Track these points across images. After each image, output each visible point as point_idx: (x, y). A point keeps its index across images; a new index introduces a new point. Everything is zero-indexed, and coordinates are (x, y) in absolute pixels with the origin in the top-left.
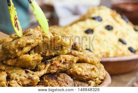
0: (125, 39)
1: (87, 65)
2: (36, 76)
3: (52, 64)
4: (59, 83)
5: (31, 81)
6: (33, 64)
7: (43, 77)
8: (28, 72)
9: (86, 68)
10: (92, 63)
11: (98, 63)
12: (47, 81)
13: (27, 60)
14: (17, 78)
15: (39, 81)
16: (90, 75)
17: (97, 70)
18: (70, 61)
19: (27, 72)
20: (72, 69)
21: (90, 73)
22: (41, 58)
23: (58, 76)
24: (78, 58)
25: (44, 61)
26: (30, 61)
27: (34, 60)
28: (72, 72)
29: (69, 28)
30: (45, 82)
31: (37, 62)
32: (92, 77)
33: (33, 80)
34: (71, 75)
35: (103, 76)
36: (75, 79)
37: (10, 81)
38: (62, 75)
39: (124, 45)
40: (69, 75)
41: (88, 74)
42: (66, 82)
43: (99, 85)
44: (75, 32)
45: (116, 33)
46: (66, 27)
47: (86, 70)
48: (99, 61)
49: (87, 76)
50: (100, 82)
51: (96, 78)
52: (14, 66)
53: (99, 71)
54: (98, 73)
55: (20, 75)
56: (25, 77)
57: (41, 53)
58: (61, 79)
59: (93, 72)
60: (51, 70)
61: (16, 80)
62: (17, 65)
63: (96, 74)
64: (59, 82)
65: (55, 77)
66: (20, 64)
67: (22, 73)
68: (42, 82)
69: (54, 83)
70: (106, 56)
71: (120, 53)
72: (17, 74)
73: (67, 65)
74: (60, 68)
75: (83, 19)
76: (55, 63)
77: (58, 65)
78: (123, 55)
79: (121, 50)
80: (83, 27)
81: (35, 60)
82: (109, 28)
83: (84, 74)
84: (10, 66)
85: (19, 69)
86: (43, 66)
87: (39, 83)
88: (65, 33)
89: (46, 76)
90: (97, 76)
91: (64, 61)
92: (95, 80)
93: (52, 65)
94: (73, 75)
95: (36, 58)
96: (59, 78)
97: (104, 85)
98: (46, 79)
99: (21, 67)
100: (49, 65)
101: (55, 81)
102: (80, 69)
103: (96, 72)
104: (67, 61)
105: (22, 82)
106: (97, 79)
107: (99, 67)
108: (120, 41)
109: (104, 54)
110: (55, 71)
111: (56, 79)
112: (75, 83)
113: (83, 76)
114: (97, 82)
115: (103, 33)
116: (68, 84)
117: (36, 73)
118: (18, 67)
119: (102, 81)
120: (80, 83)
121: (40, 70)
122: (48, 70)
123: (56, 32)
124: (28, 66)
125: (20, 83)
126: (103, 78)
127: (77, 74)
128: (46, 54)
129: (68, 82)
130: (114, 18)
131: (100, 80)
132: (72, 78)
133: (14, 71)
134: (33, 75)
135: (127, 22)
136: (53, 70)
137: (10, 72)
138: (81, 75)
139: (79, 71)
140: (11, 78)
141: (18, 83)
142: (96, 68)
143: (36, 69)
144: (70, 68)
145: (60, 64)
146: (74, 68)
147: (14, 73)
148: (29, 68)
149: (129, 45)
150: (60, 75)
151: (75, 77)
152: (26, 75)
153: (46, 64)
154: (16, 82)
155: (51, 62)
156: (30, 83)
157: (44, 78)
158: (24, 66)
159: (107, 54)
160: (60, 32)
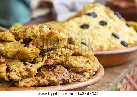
0: (118, 34)
1: (82, 57)
2: (34, 68)
3: (49, 56)
4: (55, 75)
5: (30, 72)
6: (31, 57)
7: (40, 69)
8: (27, 64)
9: (81, 61)
10: (86, 56)
11: (92, 56)
12: (44, 72)
13: (25, 52)
14: (16, 70)
15: (37, 72)
16: (85, 67)
17: (91, 63)
18: (66, 54)
19: (25, 64)
20: (67, 62)
21: (85, 65)
22: (39, 51)
23: (55, 68)
24: (73, 52)
25: (42, 54)
26: (28, 54)
27: (32, 53)
28: (67, 64)
29: (66, 23)
30: (43, 74)
31: (35, 55)
32: (86, 69)
33: (31, 72)
34: (67, 68)
35: (97, 68)
36: (71, 71)
37: (9, 73)
38: (58, 67)
39: (117, 39)
40: (65, 67)
41: (83, 66)
42: (62, 74)
43: (93, 76)
44: (72, 27)
45: (110, 28)
46: (63, 22)
47: (80, 63)
48: (93, 54)
49: (82, 68)
50: (94, 73)
51: (91, 69)
52: (13, 58)
53: (93, 63)
54: (92, 65)
55: (19, 67)
56: (24, 69)
57: (38, 46)
58: (58, 71)
59: (88, 65)
60: (48, 62)
61: (15, 71)
62: (16, 57)
63: (90, 66)
64: (56, 73)
65: (52, 69)
66: (19, 56)
67: (21, 65)
68: (40, 74)
69: (51, 74)
70: (100, 49)
71: (113, 46)
72: (16, 66)
73: (63, 57)
74: (57, 61)
75: (79, 15)
76: (52, 56)
77: (55, 57)
78: (116, 48)
79: (114, 44)
80: (79, 23)
81: (34, 53)
82: (103, 23)
83: (79, 66)
84: (10, 58)
85: (18, 62)
86: (41, 59)
87: (36, 74)
88: (61, 28)
89: (44, 68)
90: (91, 68)
91: (61, 54)
92: (89, 71)
93: (49, 58)
94: (69, 67)
95: (34, 51)
96: (56, 70)
97: (98, 76)
98: (43, 71)
99: (20, 59)
100: (46, 58)
101: (52, 72)
102: (75, 62)
103: (91, 64)
104: (63, 54)
105: (21, 73)
106: (91, 71)
107: (93, 60)
108: (114, 35)
109: (98, 47)
110: (52, 63)
111: (53, 71)
112: (71, 74)
113: (78, 68)
114: (91, 73)
115: (97, 28)
116: (63, 75)
117: (34, 65)
118: (17, 59)
119: (96, 73)
120: (75, 74)
121: (38, 63)
122: (45, 63)
123: (53, 27)
124: (26, 58)
125: (19, 74)
126: (97, 70)
127: (72, 66)
128: (43, 47)
129: (64, 74)
130: (108, 15)
131: (94, 72)
132: (67, 70)
133: (13, 63)
134: (31, 67)
135: (120, 18)
136: (50, 62)
137: (9, 64)
138: (76, 67)
139: (74, 63)
140: (10, 69)
141: (17, 74)
142: (90, 61)
143: (34, 62)
144: (66, 61)
145: (57, 57)
146: (70, 61)
147: (14, 65)
148: (27, 60)
149: (121, 39)
150: (56, 67)
151: (71, 68)
152: (24, 67)
153: (43, 57)
154: (15, 73)
155: (48, 55)
156: (29, 74)
157: (42, 70)
158: (23, 59)
159: (102, 48)
160: (57, 27)
